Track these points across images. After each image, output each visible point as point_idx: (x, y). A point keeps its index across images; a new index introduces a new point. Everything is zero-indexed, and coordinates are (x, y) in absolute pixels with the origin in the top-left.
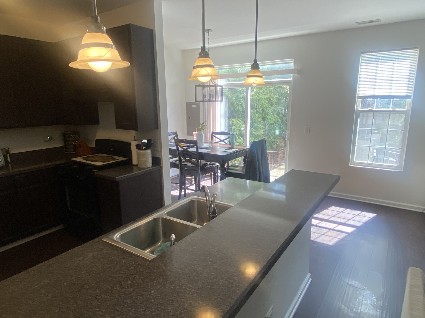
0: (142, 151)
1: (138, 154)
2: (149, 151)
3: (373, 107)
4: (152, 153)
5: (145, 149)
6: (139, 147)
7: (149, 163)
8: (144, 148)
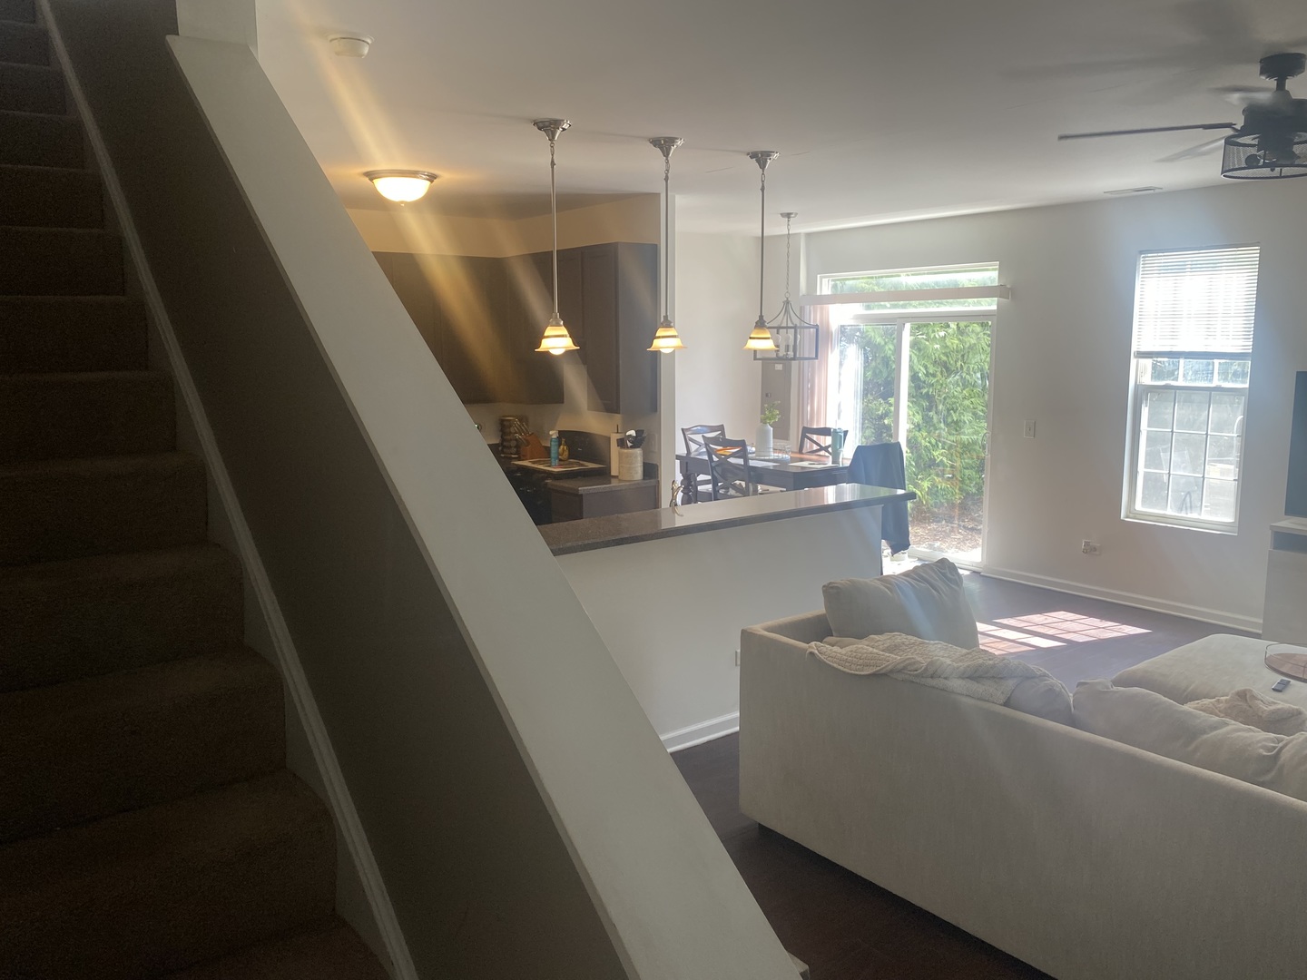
0: (626, 451)
1: (620, 455)
2: (638, 451)
3: (1176, 379)
4: (645, 455)
5: (631, 447)
6: (621, 443)
7: (638, 474)
8: (629, 444)
